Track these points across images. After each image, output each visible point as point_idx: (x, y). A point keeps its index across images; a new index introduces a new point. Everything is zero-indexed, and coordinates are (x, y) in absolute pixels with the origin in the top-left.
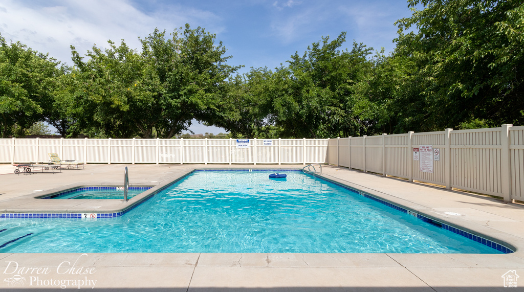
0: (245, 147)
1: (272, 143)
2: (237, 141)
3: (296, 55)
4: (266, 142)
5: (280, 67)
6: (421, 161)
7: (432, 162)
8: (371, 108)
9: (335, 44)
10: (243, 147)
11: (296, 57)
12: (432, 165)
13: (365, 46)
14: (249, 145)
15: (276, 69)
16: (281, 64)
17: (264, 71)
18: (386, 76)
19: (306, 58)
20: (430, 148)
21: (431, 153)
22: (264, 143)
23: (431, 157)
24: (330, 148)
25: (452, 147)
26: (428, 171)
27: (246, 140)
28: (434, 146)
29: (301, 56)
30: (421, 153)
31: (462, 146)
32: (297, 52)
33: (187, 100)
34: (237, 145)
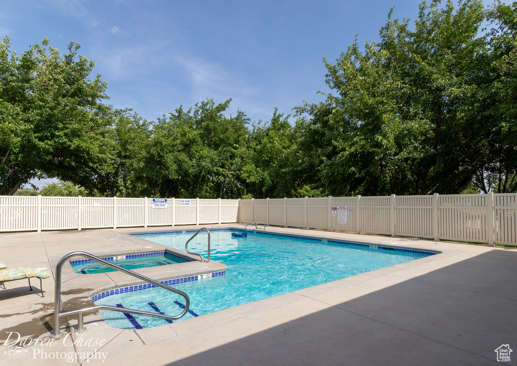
0: (162, 207)
1: (190, 203)
2: (154, 200)
3: (181, 109)
4: (184, 203)
5: (163, 118)
6: (338, 217)
7: (346, 217)
8: (257, 172)
9: (222, 108)
10: (160, 207)
11: (180, 111)
12: (346, 219)
13: (246, 116)
14: (166, 206)
15: (159, 119)
16: (164, 115)
17: (134, 117)
18: (270, 147)
19: (189, 114)
20: (346, 207)
21: (346, 211)
22: (182, 203)
23: (346, 214)
24: (241, 208)
25: (361, 207)
26: (344, 223)
27: (163, 199)
28: (348, 207)
29: (185, 111)
30: (338, 211)
31: (368, 207)
32: (181, 106)
33: (68, 143)
34: (154, 206)
